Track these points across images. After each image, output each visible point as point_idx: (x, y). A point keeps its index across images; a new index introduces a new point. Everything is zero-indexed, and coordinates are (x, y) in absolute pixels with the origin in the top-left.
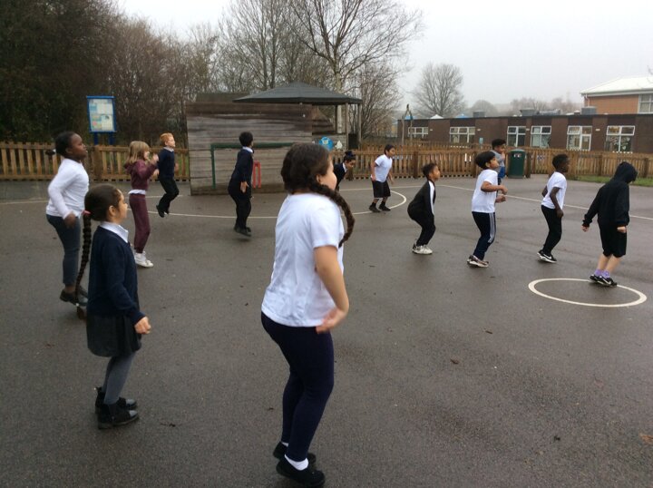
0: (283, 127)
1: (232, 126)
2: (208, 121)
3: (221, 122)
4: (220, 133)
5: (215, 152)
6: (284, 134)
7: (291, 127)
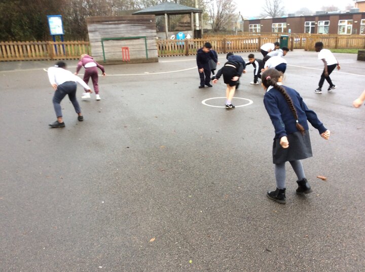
0: (140, 28)
1: (111, 28)
2: (99, 26)
3: (106, 26)
4: (106, 32)
5: (104, 42)
6: (141, 32)
7: (144, 27)
